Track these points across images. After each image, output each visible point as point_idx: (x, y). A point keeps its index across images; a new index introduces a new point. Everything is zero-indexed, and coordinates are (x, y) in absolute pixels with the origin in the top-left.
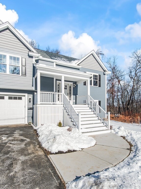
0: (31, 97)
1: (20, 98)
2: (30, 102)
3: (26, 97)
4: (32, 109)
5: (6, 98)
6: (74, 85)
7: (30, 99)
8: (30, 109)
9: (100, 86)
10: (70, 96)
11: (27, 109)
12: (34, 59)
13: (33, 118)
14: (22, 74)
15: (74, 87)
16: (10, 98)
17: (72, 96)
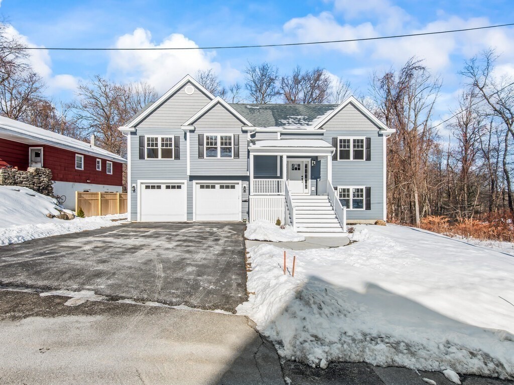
0: (246, 185)
1: (233, 187)
2: (245, 191)
3: (240, 185)
4: (248, 201)
5: (218, 186)
6: (313, 162)
7: (245, 187)
8: (245, 201)
9: (368, 158)
10: (306, 181)
11: (241, 201)
12: (249, 134)
13: (248, 213)
14: (234, 156)
15: (313, 165)
16: (222, 187)
17: (310, 181)
